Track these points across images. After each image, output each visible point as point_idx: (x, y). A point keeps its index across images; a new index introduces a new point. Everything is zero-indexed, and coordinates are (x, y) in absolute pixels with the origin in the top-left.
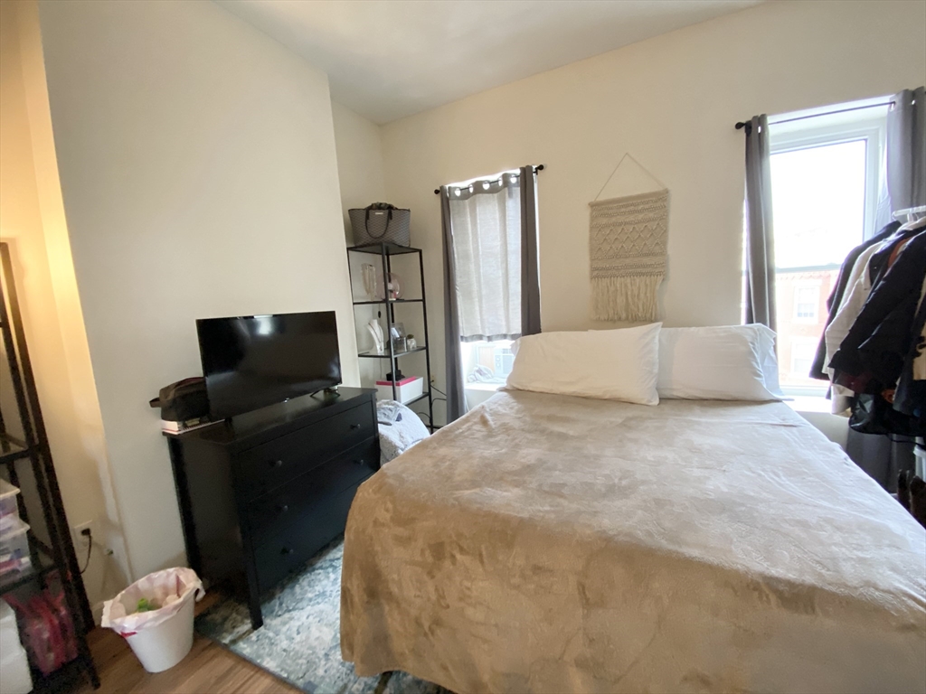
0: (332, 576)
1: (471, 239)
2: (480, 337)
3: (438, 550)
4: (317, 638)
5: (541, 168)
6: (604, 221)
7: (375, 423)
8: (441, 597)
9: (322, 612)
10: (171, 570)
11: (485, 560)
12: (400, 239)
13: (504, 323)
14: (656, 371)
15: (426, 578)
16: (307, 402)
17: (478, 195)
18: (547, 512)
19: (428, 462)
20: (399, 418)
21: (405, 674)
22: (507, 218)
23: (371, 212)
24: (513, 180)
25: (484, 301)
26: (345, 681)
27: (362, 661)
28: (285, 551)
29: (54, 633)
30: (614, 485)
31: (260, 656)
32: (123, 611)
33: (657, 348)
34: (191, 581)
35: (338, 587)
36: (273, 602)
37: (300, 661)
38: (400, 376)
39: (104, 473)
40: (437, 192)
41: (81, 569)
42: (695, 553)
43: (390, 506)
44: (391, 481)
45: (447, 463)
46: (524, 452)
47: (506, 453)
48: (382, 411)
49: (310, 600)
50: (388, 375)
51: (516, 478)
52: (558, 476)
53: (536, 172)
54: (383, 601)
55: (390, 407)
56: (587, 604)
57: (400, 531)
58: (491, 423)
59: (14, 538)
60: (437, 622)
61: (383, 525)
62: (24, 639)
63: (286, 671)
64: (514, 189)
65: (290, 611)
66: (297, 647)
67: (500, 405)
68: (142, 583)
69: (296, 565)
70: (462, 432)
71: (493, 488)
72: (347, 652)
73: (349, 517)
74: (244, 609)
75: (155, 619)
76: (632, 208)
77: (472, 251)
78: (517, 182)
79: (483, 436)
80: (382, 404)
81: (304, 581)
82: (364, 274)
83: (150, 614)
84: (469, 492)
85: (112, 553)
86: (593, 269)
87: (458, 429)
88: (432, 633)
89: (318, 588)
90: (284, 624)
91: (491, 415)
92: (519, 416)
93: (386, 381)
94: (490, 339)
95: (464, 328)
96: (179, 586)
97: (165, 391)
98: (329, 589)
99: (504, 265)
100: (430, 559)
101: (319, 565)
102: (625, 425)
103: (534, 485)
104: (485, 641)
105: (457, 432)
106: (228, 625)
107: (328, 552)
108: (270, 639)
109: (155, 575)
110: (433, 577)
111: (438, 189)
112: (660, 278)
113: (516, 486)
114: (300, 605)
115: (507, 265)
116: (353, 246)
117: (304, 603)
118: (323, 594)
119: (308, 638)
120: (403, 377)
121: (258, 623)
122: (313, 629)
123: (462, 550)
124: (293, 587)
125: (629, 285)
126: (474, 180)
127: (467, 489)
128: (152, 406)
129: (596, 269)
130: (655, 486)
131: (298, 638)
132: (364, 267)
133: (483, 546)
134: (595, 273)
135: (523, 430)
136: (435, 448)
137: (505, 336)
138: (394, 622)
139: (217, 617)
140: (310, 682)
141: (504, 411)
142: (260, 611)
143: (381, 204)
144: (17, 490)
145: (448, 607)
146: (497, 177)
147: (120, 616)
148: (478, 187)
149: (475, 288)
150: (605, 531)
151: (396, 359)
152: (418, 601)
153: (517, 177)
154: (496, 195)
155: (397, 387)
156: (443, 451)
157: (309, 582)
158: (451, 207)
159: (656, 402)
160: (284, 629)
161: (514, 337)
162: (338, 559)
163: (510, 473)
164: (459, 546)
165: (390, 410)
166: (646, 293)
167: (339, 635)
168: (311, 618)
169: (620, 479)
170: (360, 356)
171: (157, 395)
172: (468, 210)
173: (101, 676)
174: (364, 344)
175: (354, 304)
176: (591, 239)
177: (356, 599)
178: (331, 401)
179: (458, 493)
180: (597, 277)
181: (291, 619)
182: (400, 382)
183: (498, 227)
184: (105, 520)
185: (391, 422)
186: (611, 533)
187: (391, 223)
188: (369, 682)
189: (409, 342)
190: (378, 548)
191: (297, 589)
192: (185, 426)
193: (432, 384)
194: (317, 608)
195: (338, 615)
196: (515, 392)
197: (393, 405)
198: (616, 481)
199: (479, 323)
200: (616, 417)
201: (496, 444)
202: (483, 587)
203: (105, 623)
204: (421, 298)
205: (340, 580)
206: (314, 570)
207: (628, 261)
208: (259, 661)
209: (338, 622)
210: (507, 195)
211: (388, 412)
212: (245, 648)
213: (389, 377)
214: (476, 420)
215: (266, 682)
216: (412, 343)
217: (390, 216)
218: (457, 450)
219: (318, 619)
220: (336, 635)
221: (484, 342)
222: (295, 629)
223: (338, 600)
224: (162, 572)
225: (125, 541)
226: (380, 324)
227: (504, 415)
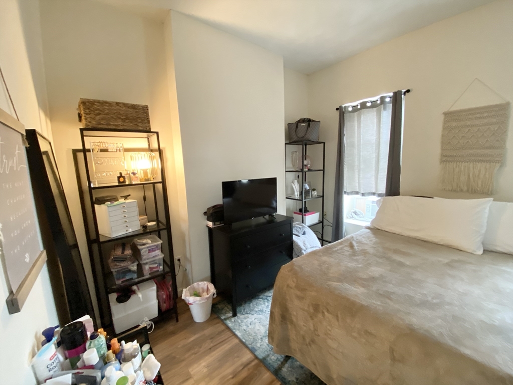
0: (266, 304)
1: (356, 135)
2: (357, 193)
3: (316, 308)
4: (258, 330)
5: (408, 91)
6: (454, 124)
7: (291, 234)
8: (316, 330)
9: (261, 319)
10: (205, 282)
11: (340, 320)
12: (313, 137)
13: (374, 186)
14: (483, 231)
15: (309, 319)
16: (261, 220)
17: (363, 110)
18: (379, 305)
19: (316, 262)
20: (304, 234)
21: (296, 361)
22: (381, 123)
23: (299, 124)
24: (388, 100)
25: (361, 172)
26: (269, 353)
27: (277, 346)
28: (247, 286)
29: (167, 296)
30: (427, 301)
31: (235, 329)
32: (189, 294)
33: (486, 215)
34: (212, 289)
35: (269, 310)
36: (241, 307)
37: (250, 337)
38: (306, 211)
39: (187, 238)
40: (337, 109)
41: (176, 274)
42: (467, 352)
43: (295, 280)
44: (296, 268)
45: (327, 265)
46: (373, 268)
47: (361, 267)
48: (296, 228)
49: (256, 312)
50: (300, 209)
51: (364, 282)
52: (391, 288)
53: (405, 94)
54: (288, 323)
55: (300, 226)
56: (394, 359)
57: (299, 293)
58: (356, 247)
59: (159, 259)
60: (313, 341)
61: (291, 288)
62: (158, 297)
63: (245, 339)
64: (388, 105)
65: (247, 314)
66: (250, 331)
67: (364, 237)
68: (195, 284)
69: (252, 294)
70: (338, 250)
71: (349, 284)
72: (271, 341)
73: (276, 280)
74: (230, 307)
75: (200, 301)
76: (478, 115)
77: (356, 142)
78: (390, 100)
79: (350, 254)
80: (296, 224)
81: (254, 302)
82: (292, 157)
83: (198, 298)
84: (336, 283)
85: (186, 270)
86: (443, 156)
87: (335, 248)
88: (310, 346)
89: (260, 307)
90: (245, 318)
91: (357, 243)
92: (375, 246)
93: (299, 212)
94: (363, 195)
95: (347, 185)
96: (208, 290)
97: (209, 209)
98: (265, 309)
99: (377, 151)
100: (312, 311)
101: (261, 297)
102: (449, 265)
103: (374, 289)
104: (336, 359)
105: (335, 249)
106: (224, 311)
107: (265, 292)
108: (239, 323)
109: (200, 283)
110: (312, 319)
111: (338, 107)
112: (498, 165)
113: (363, 287)
114: (252, 312)
115: (379, 151)
116: (288, 142)
117: (254, 312)
118: (262, 311)
119: (254, 328)
120: (308, 211)
121: (235, 315)
122: (257, 325)
123: (328, 311)
124: (250, 303)
125: (471, 169)
126: (361, 101)
127: (335, 282)
128: (204, 215)
129: (446, 156)
130: (456, 308)
131: (250, 327)
132: (293, 153)
133: (339, 312)
134: (444, 159)
135: (375, 255)
136: (320, 256)
137: (374, 194)
138: (292, 334)
139: (220, 306)
140: (254, 348)
141: (365, 242)
142: (236, 310)
143: (305, 119)
144: (162, 242)
145: (319, 336)
146: (377, 98)
147: (188, 296)
148: (363, 105)
149: (356, 163)
150: (412, 325)
151: (305, 202)
152: (305, 328)
153: (391, 97)
154: (375, 109)
155: (304, 217)
156: (325, 258)
157: (257, 303)
158: (345, 118)
159: (481, 252)
160: (245, 321)
161: (380, 195)
162: (270, 296)
163: (361, 279)
164: (327, 309)
165: (300, 228)
166: (485, 174)
167: (267, 332)
168: (256, 320)
169: (433, 298)
170: (286, 198)
171: (206, 211)
172: (356, 118)
173: (179, 318)
174: (289, 192)
175: (286, 171)
176: (443, 136)
177: (277, 318)
178: (272, 221)
179: (330, 283)
180: (446, 161)
181: (248, 317)
182: (307, 214)
183: (375, 128)
184: (185, 257)
185: (300, 235)
186: (416, 327)
187: (309, 129)
188: (279, 358)
189: (313, 192)
190: (288, 297)
191: (251, 305)
192: (215, 224)
193: (324, 216)
194: (259, 316)
195: (268, 323)
196: (375, 230)
197: (301, 226)
198: (430, 299)
199: (357, 185)
200: (444, 258)
201: (356, 261)
202: (337, 332)
203: (183, 298)
204: (322, 169)
205: (270, 307)
206: (259, 298)
207: (471, 151)
208: (234, 331)
209: (268, 326)
210: (382, 109)
211: (298, 229)
212: (230, 323)
213: (301, 210)
214: (346, 244)
215: (236, 341)
216: (315, 193)
217: (309, 126)
218: (332, 260)
219: (259, 321)
220: (266, 331)
221: (359, 196)
222: (249, 322)
223: (268, 316)
224: (202, 282)
225: (191, 266)
226: (298, 182)
227: (365, 244)
